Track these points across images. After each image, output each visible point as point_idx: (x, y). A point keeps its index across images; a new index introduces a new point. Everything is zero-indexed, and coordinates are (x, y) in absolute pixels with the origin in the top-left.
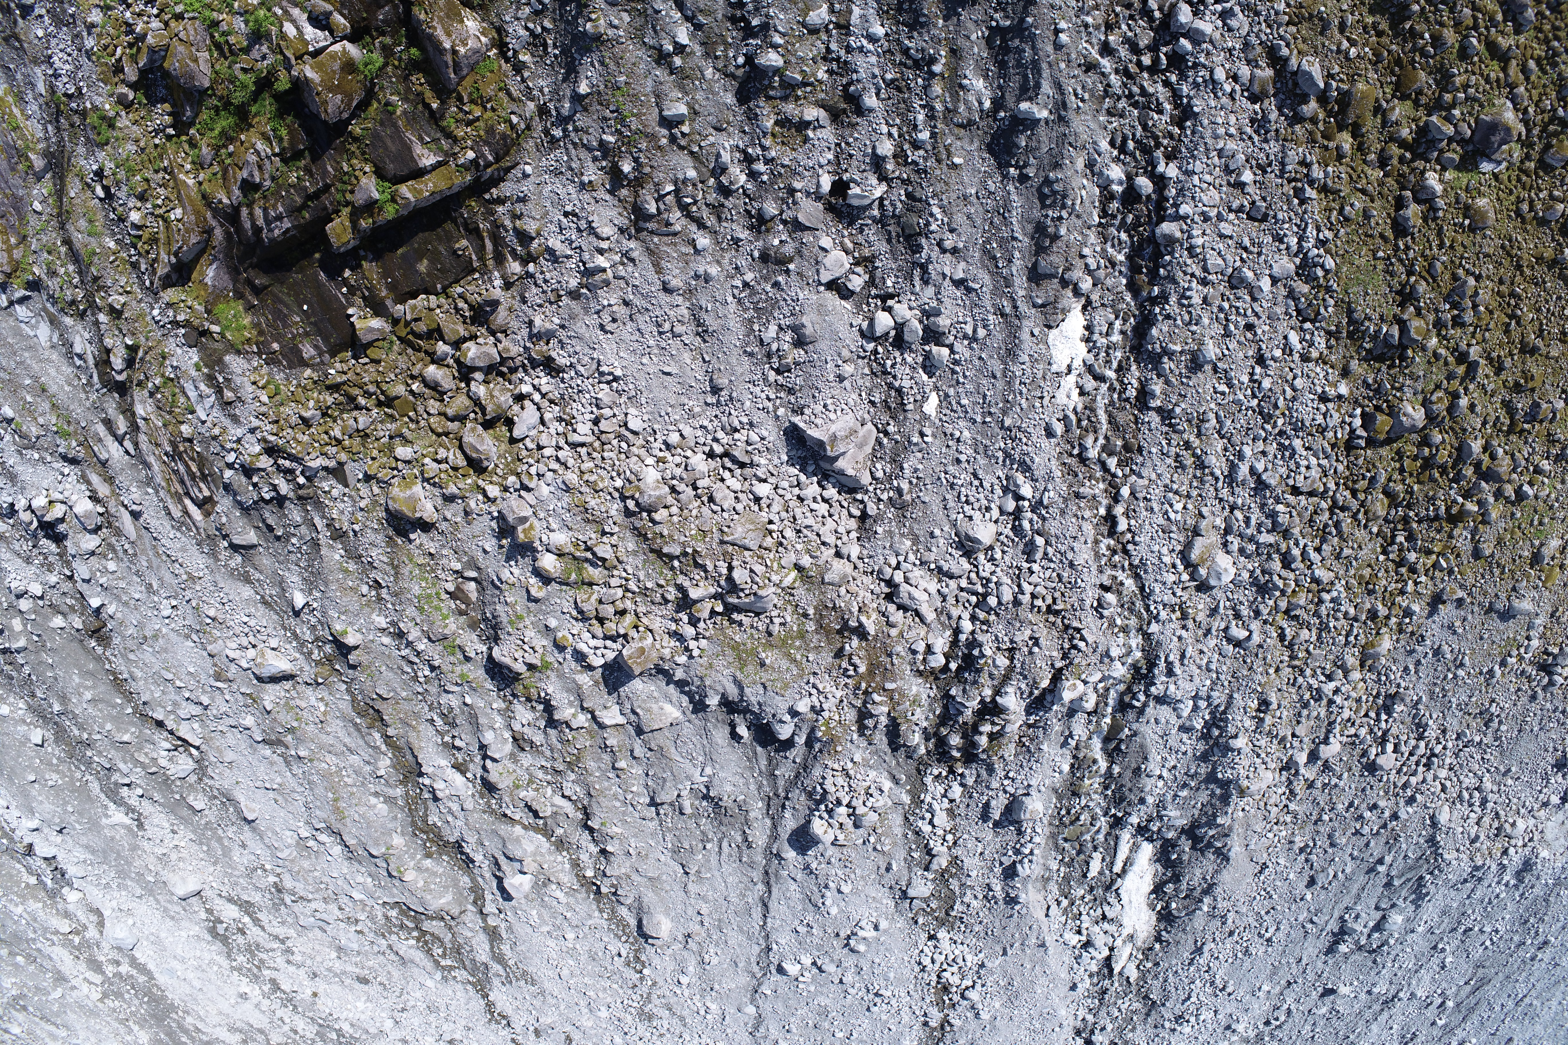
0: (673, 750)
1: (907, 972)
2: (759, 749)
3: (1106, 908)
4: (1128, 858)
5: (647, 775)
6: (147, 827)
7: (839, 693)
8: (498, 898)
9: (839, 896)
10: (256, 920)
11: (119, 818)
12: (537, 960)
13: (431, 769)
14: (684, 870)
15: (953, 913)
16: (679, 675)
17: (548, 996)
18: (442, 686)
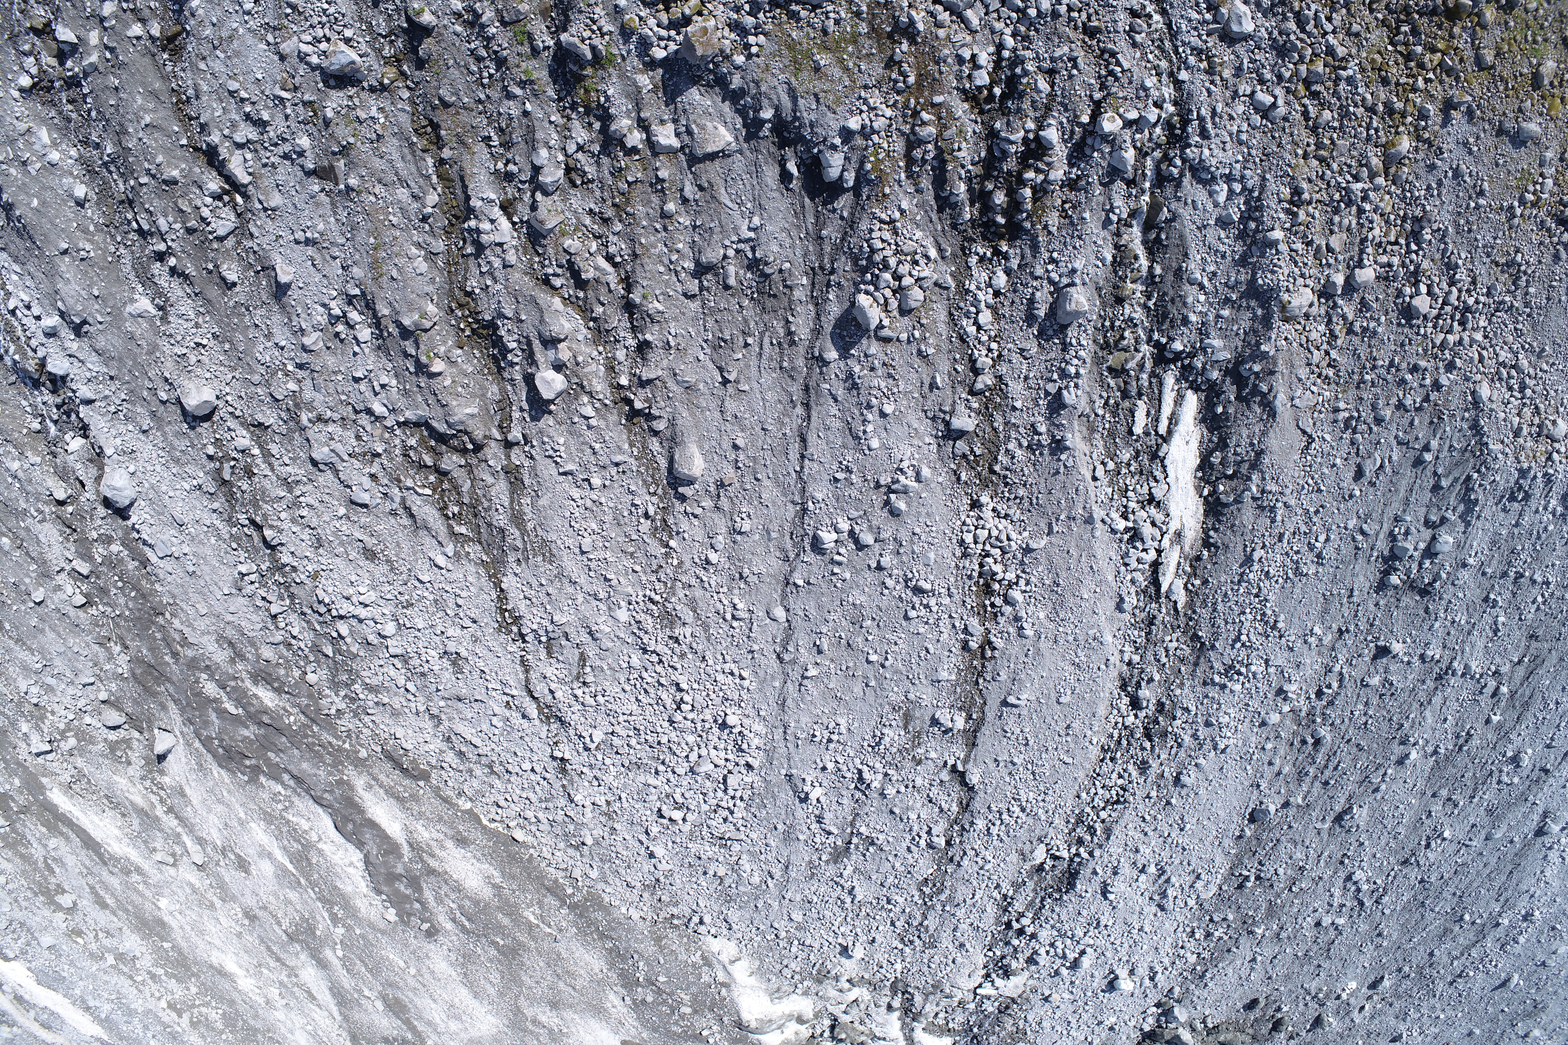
0: (723, 191)
1: (947, 553)
2: (807, 200)
3: (1153, 484)
4: (1173, 414)
5: (695, 227)
6: (171, 319)
7: (889, 113)
8: (526, 415)
9: (881, 422)
10: (267, 455)
11: (144, 304)
12: (558, 521)
13: (479, 203)
14: (723, 376)
15: (997, 468)
16: (736, 82)
17: (566, 581)
18: (505, 88)
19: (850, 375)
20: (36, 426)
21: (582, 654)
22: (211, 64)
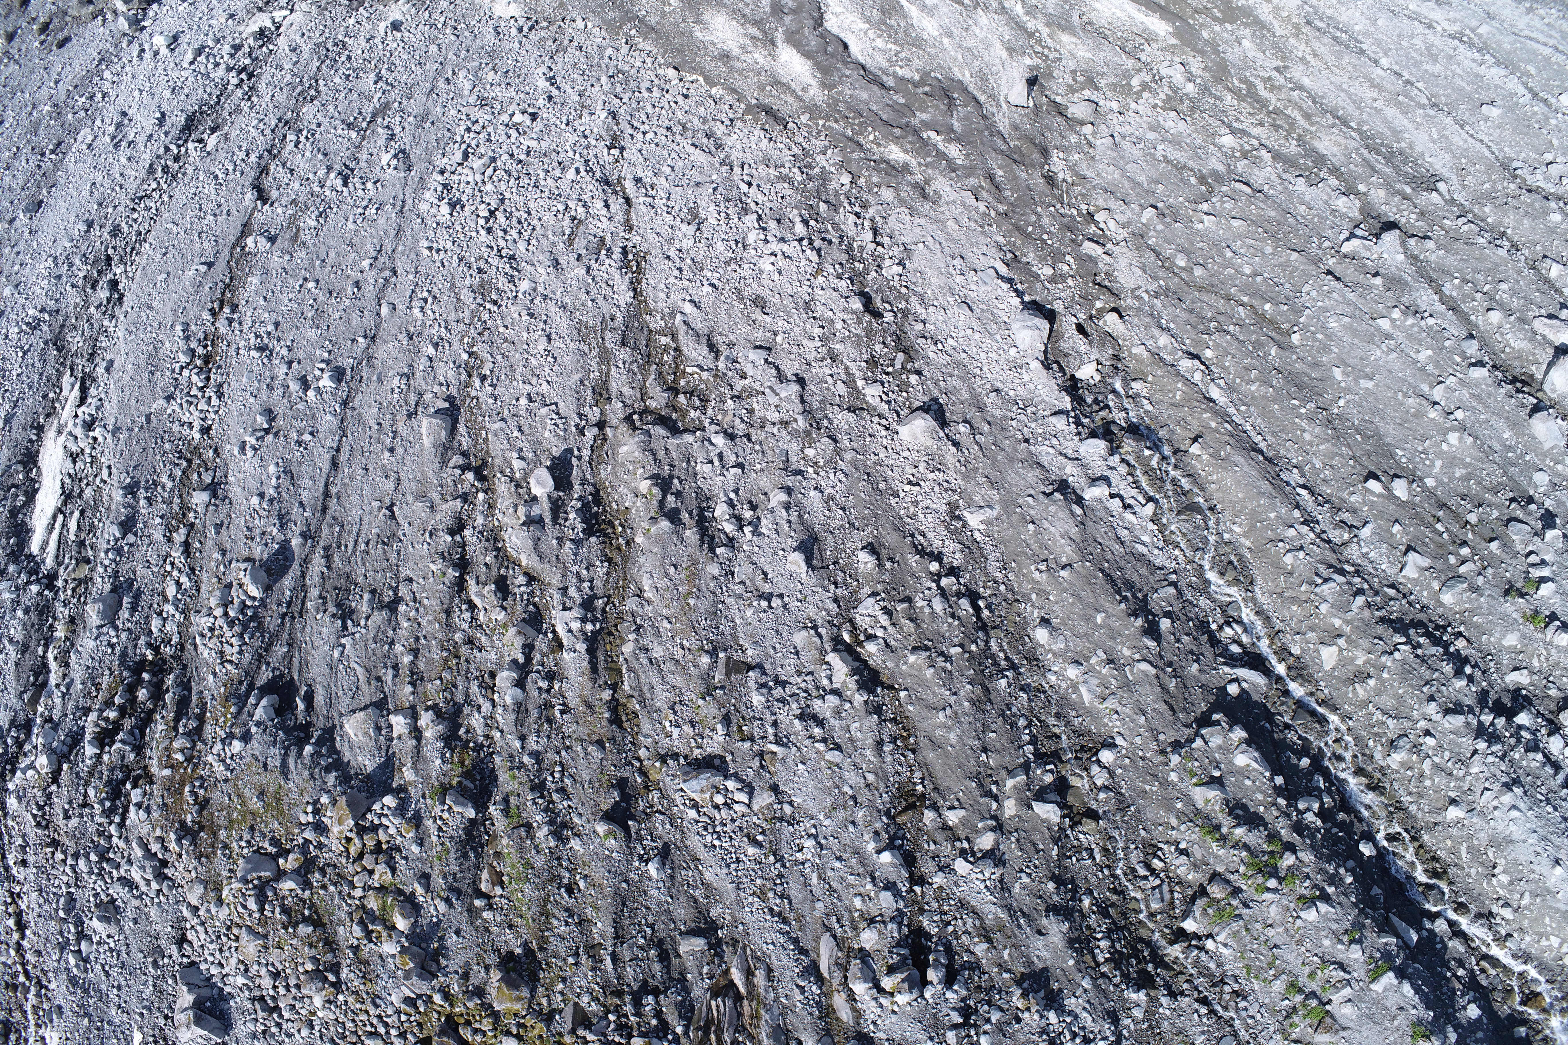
0: (361, 679)
1: (233, 384)
2: (296, 678)
3: (72, 471)
4: (51, 533)
5: (392, 643)
6: (945, 508)
7: (210, 758)
8: (576, 452)
9: (265, 489)
10: (850, 382)
11: (974, 520)
12: (566, 361)
13: (578, 647)
14: (393, 512)
15: (185, 464)
16: (331, 779)
17: (570, 306)
18: (539, 762)
19: (283, 526)
20: (1136, 386)
21: (571, 244)
22: (860, 780)
